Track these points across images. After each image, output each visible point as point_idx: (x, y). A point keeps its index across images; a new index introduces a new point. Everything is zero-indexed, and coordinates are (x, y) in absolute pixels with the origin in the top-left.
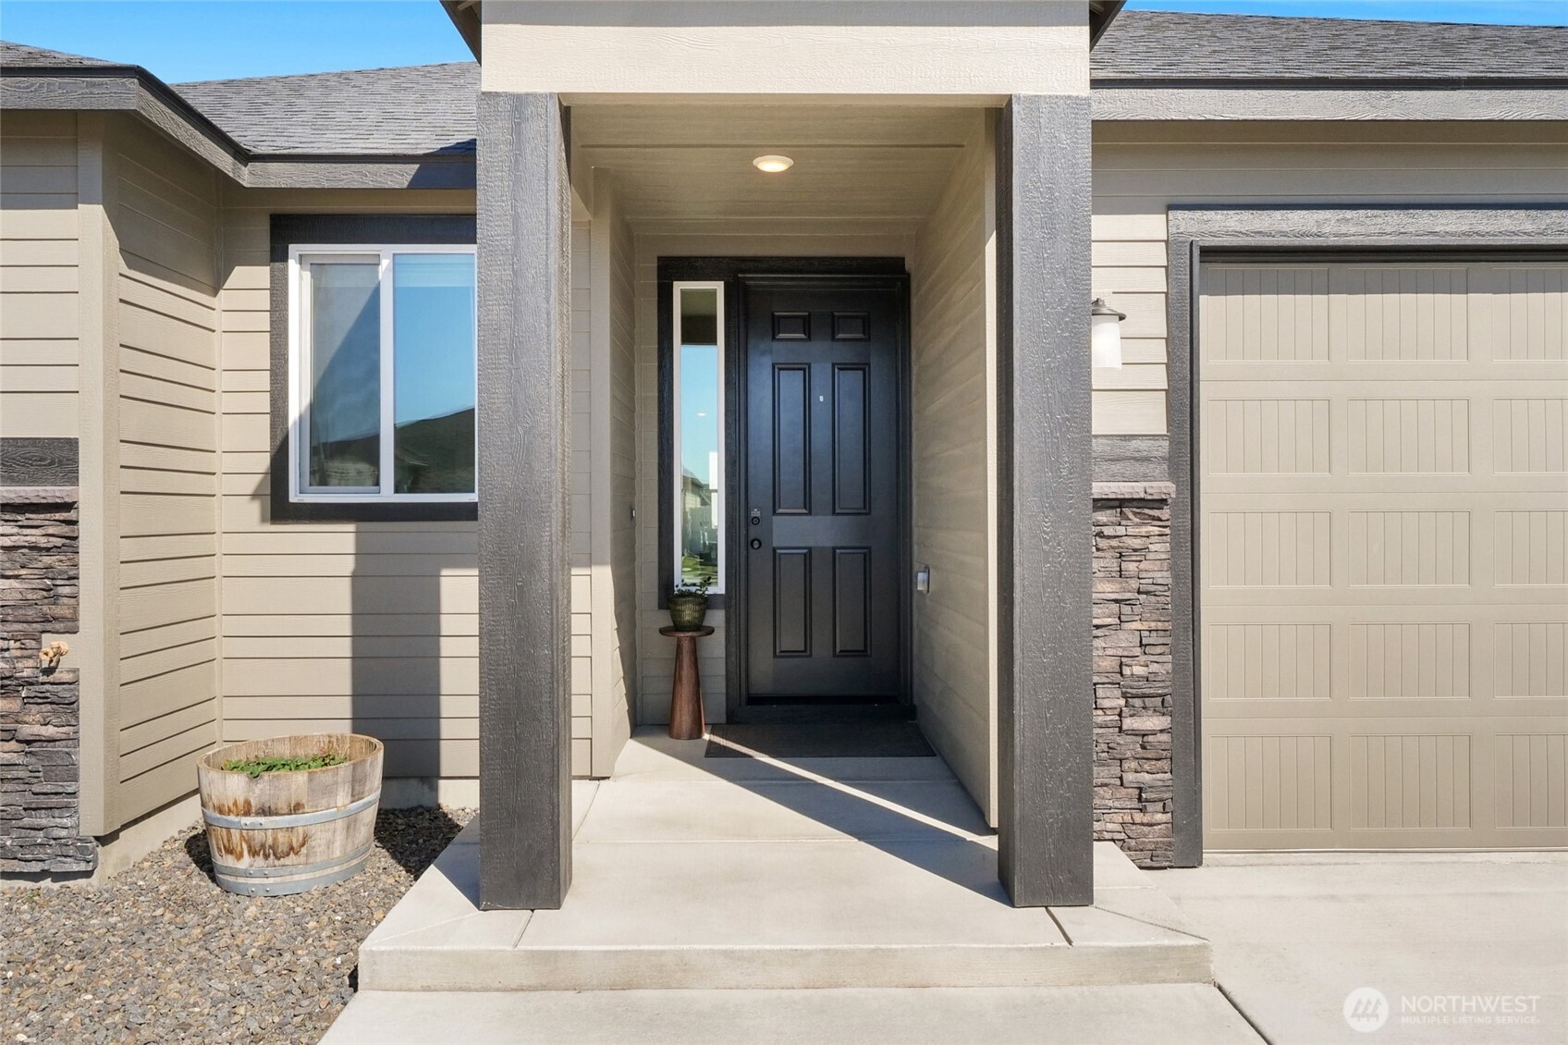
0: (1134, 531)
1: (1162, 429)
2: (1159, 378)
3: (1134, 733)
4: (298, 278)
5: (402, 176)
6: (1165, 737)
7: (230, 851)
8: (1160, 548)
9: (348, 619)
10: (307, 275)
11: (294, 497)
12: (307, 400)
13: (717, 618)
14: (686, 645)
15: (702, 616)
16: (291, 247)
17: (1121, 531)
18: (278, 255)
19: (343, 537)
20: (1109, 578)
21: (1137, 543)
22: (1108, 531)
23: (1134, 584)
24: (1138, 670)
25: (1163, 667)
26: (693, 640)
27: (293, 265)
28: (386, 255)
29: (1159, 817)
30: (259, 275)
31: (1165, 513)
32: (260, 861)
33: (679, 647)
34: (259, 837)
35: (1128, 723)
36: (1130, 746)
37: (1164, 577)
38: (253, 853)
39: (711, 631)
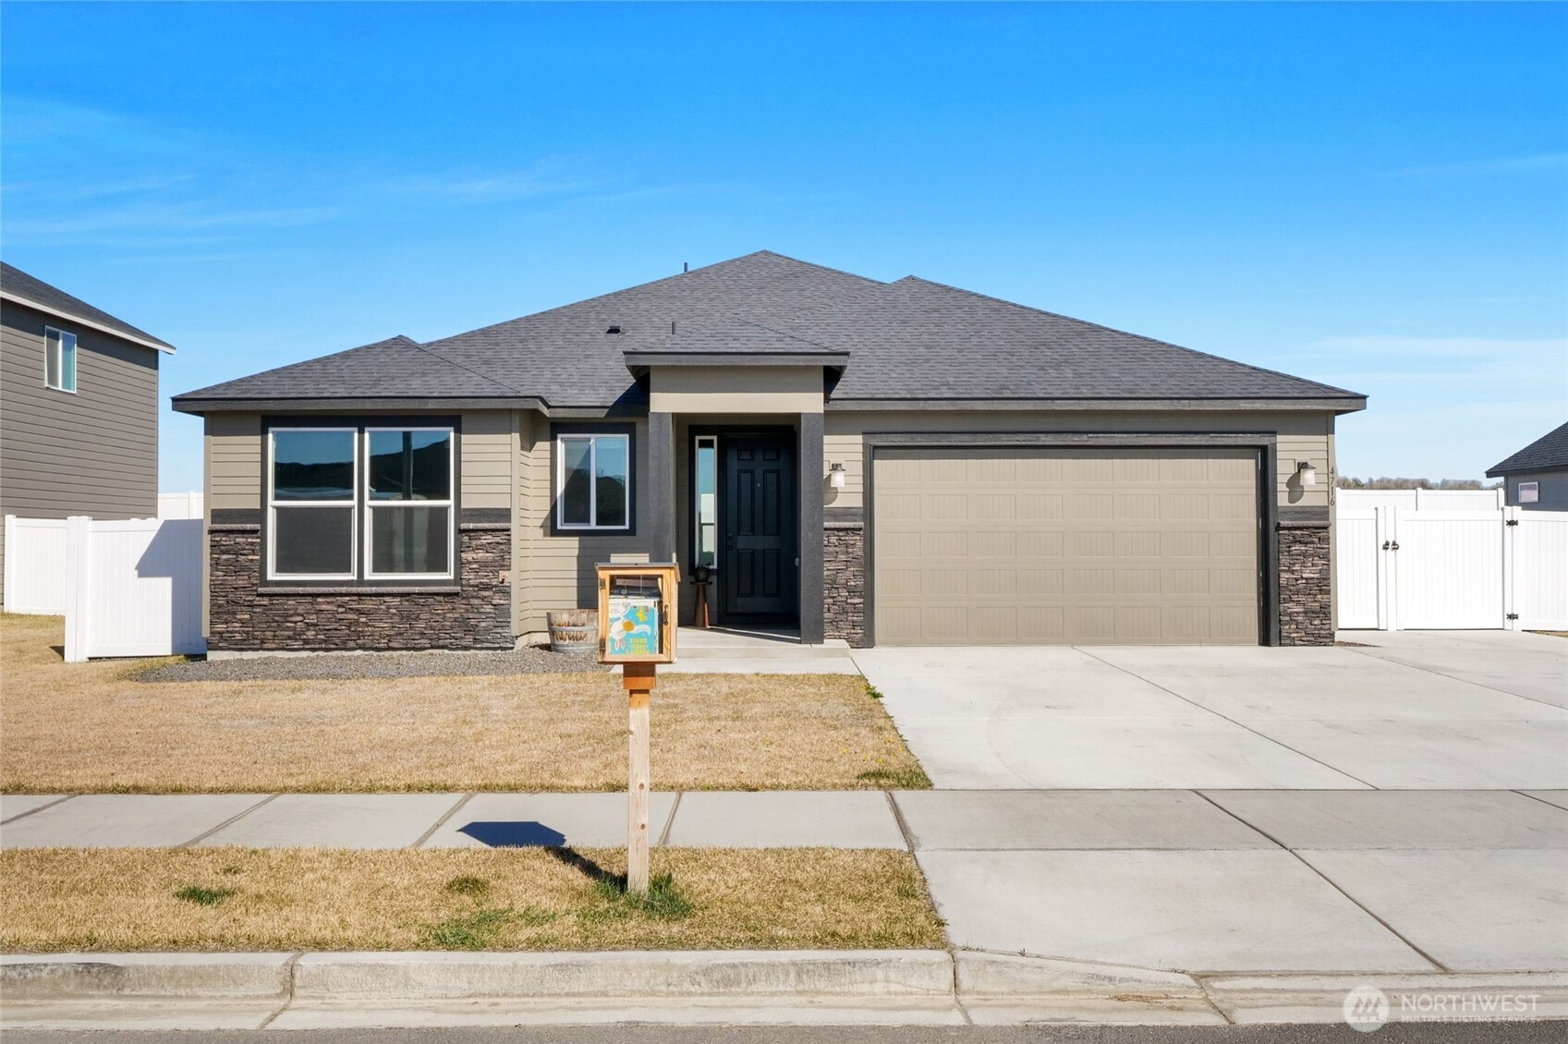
0: (851, 538)
1: (861, 506)
2: (861, 489)
3: (851, 604)
4: (560, 446)
5: (602, 414)
6: (862, 605)
7: (561, 639)
8: (860, 544)
9: (576, 572)
10: (563, 445)
11: (559, 527)
12: (563, 487)
13: (714, 579)
14: (701, 588)
15: (707, 578)
16: (559, 435)
17: (847, 538)
18: (553, 438)
19: (574, 542)
20: (844, 554)
21: (852, 542)
22: (842, 538)
23: (851, 555)
24: (853, 583)
25: (860, 583)
26: (704, 586)
27: (559, 442)
28: (593, 438)
29: (859, 631)
30: (546, 445)
31: (861, 533)
32: (572, 641)
33: (698, 589)
34: (572, 633)
35: (849, 601)
36: (850, 608)
37: (861, 553)
38: (570, 639)
39: (711, 583)
